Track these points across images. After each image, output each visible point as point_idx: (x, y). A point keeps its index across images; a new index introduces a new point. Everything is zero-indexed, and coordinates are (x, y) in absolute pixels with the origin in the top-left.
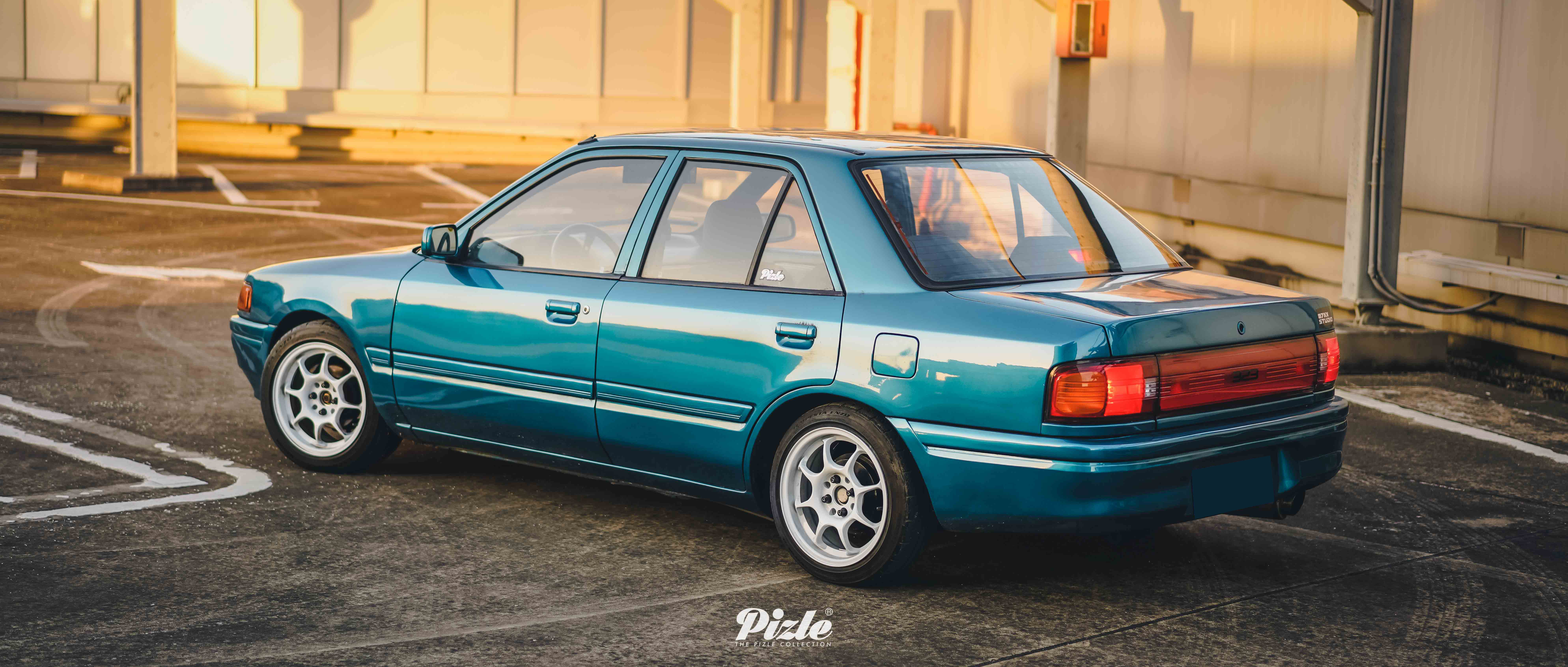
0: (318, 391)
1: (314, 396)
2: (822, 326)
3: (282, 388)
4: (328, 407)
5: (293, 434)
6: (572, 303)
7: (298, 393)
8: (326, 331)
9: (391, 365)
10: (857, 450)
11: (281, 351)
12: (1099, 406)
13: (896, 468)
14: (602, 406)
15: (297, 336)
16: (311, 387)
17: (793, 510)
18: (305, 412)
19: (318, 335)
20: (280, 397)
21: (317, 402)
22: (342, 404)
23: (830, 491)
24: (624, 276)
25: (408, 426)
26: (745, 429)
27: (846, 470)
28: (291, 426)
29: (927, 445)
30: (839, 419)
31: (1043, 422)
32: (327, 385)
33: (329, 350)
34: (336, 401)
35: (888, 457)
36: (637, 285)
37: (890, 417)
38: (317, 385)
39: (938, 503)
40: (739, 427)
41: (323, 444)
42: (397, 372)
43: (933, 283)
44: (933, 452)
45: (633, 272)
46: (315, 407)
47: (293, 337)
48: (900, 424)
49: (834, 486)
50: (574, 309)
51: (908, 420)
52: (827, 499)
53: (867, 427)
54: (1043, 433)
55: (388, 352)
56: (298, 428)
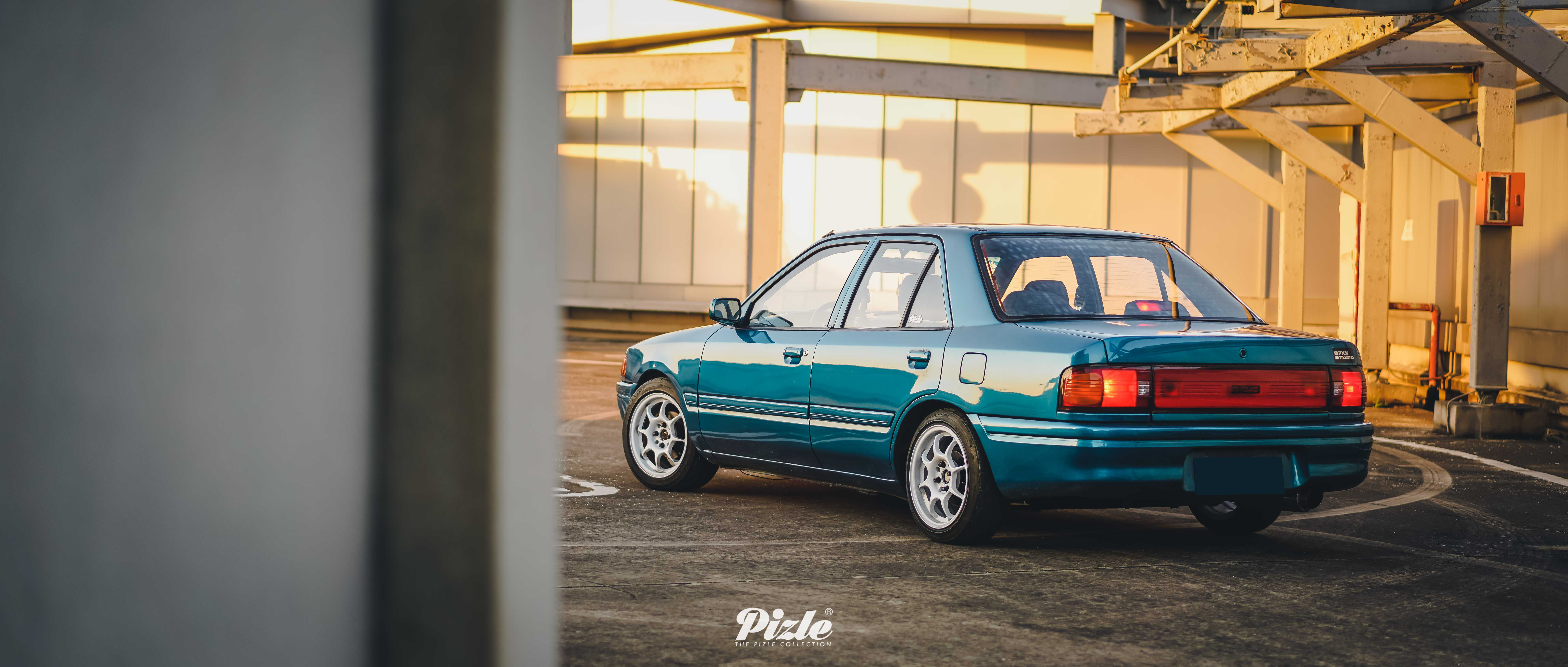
0: (659, 430)
1: (656, 434)
2: (934, 351)
3: (636, 428)
4: (665, 442)
5: (642, 462)
6: (798, 349)
7: (645, 432)
8: (663, 384)
9: (698, 405)
10: (953, 441)
11: (635, 401)
12: (1097, 398)
13: (973, 451)
14: (815, 423)
15: (645, 388)
16: (654, 427)
17: (918, 490)
18: (650, 446)
19: (659, 387)
20: (634, 435)
21: (658, 438)
22: (674, 438)
23: (939, 474)
24: (833, 328)
25: (710, 452)
26: (890, 431)
27: (946, 456)
28: (642, 457)
29: (989, 432)
30: (942, 419)
31: (1058, 411)
32: (665, 425)
33: (666, 399)
34: (669, 437)
35: (969, 444)
36: (841, 333)
37: (968, 413)
38: (659, 426)
39: (998, 476)
40: (886, 430)
41: (662, 470)
42: (702, 410)
43: (1007, 317)
44: (993, 437)
45: (838, 325)
46: (657, 442)
47: (642, 389)
48: (974, 419)
49: (942, 469)
50: (799, 353)
51: (979, 415)
52: (937, 480)
53: (958, 423)
54: (1058, 418)
55: (696, 396)
56: (646, 458)
